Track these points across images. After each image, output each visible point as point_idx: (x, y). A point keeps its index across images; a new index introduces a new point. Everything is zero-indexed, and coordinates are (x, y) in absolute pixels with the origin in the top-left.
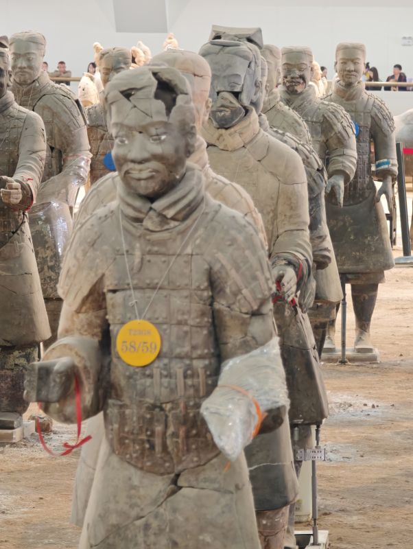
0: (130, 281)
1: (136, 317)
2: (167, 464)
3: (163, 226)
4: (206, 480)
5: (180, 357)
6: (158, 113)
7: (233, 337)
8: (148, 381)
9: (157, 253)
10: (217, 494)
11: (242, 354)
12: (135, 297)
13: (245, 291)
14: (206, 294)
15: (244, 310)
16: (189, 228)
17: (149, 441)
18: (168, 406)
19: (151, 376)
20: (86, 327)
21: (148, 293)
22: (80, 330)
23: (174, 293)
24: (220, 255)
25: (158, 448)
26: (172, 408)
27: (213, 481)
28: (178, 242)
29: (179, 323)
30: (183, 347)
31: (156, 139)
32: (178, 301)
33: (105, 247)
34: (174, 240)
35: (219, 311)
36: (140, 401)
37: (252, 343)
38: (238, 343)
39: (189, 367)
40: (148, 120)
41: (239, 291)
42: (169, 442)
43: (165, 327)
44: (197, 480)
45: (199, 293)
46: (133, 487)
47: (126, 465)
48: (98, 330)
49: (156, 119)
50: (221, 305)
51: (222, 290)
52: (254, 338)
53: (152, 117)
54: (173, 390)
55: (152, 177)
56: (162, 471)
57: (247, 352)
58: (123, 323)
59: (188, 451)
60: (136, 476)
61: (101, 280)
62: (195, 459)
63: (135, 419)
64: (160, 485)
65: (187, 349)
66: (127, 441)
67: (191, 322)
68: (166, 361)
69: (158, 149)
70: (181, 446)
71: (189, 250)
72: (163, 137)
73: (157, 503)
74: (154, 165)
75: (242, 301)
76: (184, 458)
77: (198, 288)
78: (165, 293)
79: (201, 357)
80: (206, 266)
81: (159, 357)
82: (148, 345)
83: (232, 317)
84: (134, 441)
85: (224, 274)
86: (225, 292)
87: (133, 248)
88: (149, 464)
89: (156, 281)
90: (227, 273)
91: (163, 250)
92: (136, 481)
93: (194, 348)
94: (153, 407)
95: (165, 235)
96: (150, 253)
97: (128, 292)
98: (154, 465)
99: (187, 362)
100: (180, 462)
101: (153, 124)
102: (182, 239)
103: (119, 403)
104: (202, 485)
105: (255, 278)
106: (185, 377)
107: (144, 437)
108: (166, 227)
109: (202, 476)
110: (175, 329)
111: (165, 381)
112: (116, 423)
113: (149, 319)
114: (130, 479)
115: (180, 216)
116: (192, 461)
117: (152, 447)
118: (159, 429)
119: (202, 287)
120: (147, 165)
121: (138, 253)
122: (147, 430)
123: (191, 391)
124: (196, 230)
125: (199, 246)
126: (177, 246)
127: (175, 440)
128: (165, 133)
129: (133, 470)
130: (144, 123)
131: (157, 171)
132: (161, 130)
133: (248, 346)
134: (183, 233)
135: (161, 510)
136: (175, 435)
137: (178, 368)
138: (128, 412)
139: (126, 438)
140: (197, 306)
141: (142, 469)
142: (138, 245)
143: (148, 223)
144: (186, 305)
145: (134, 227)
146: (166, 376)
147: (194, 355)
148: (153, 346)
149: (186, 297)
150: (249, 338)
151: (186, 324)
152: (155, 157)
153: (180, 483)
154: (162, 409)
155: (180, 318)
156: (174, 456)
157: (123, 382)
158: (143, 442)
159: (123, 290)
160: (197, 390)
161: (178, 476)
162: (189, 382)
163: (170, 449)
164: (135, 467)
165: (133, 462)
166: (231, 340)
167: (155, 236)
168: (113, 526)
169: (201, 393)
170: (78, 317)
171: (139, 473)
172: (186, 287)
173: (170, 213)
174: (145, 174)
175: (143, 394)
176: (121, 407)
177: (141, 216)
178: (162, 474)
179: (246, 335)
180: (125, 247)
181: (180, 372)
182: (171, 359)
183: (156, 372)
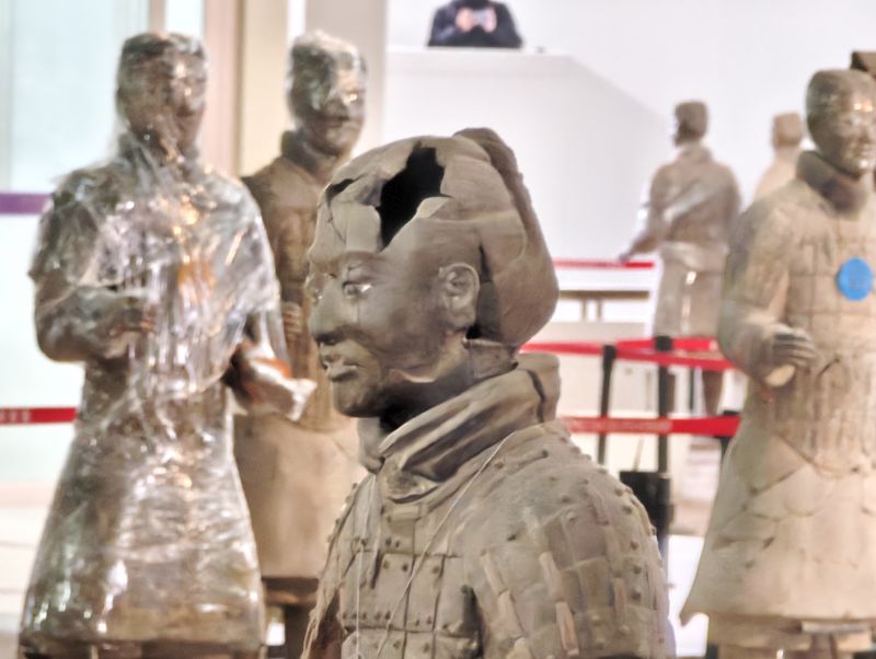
3: (406, 490)
16: (452, 496)
23: (412, 641)
24: (486, 560)
31: (353, 291)
40: (339, 248)
45: (449, 640)
55: (350, 376)
61: (336, 604)
72: (365, 288)
74: (350, 349)
77: (446, 631)
80: (464, 585)
96: (390, 547)
101: (345, 258)
108: (412, 492)
119: (454, 629)
120: (339, 347)
121: (376, 547)
125: (460, 538)
126: (426, 535)
130: (334, 254)
131: (357, 363)
132: (360, 272)
134: (439, 506)
143: (383, 481)
152: (350, 332)
172: (428, 627)
173: (403, 460)
174: (337, 369)
180: (364, 534)
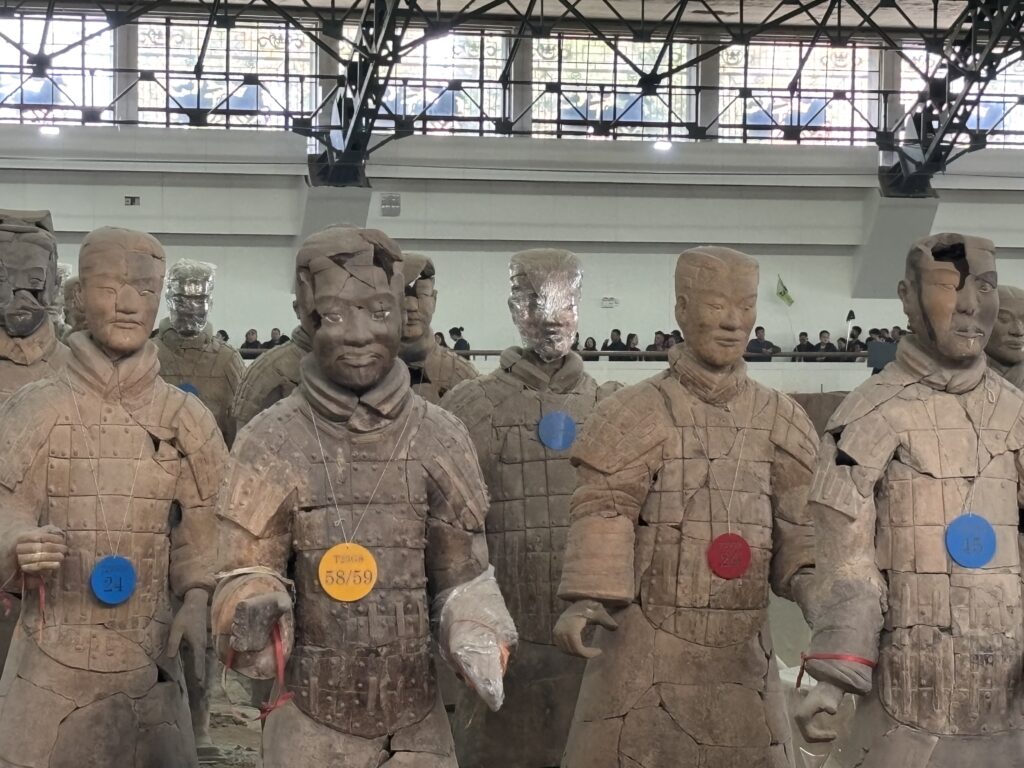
0: (333, 496)
1: (343, 541)
2: (381, 724)
3: (372, 426)
4: (423, 741)
5: (398, 588)
6: (381, 283)
7: (456, 562)
8: (362, 620)
9: (364, 459)
10: (436, 758)
11: (464, 581)
12: (341, 515)
13: (470, 503)
14: (426, 508)
15: (469, 527)
16: (401, 427)
17: (358, 696)
18: (385, 650)
19: (365, 613)
20: (268, 556)
21: (358, 510)
22: (260, 560)
23: (390, 508)
24: (440, 459)
25: (371, 704)
26: (390, 653)
27: (430, 742)
28: (390, 445)
29: (397, 545)
30: (402, 574)
31: (378, 315)
32: (393, 519)
33: (297, 455)
34: (386, 442)
35: (437, 529)
36: (352, 646)
37: (476, 567)
38: (459, 569)
39: (408, 600)
40: (371, 292)
41: (464, 503)
42: (382, 696)
43: (380, 550)
44: (413, 740)
45: (417, 507)
46: (338, 756)
47: (324, 729)
48: (282, 560)
49: (380, 290)
50: (442, 521)
51: (442, 504)
52: (477, 561)
53: (374, 288)
54: (393, 630)
55: (373, 364)
56: (374, 732)
57: (471, 579)
58: (325, 549)
59: (405, 705)
60: (340, 743)
61: (293, 495)
62: (412, 715)
63: (343, 668)
64: (370, 751)
65: (407, 577)
66: (329, 698)
67: (409, 543)
68: (383, 594)
69: (381, 328)
70: (398, 700)
71: (403, 454)
72: (387, 313)
74: (375, 348)
75: (468, 515)
76: (399, 715)
77: (417, 501)
78: (377, 508)
79: (419, 588)
80: (425, 474)
81: (375, 589)
82: (361, 574)
83: (454, 536)
84: (338, 698)
85: (446, 484)
86: (445, 505)
87: (335, 454)
88: (358, 725)
89: (368, 494)
90: (449, 482)
91: (373, 455)
92: (339, 748)
93: (413, 576)
94: (369, 651)
95: (375, 436)
96: (356, 459)
97: (331, 509)
98: (364, 725)
99: (408, 593)
100: (393, 720)
101: (377, 297)
102: (395, 442)
103: (319, 649)
104: (419, 747)
106: (406, 611)
107: (352, 691)
108: (376, 427)
109: (417, 738)
110: (391, 553)
111: (382, 618)
112: (315, 675)
113: (359, 542)
114: (330, 746)
115: (394, 413)
116: (410, 719)
117: (363, 703)
118: (373, 679)
119: (421, 500)
120: (369, 348)
121: (341, 460)
122: (357, 682)
123: (412, 631)
124: (409, 429)
125: (415, 449)
126: (389, 450)
127: (389, 692)
128: (389, 309)
129: (334, 734)
130: (366, 296)
131: (378, 356)
132: (386, 304)
133: (471, 572)
134: (395, 434)
136: (391, 686)
137: (397, 601)
138: (334, 660)
139: (329, 694)
140: (414, 525)
141: (346, 732)
142: (340, 450)
143: (355, 422)
144: (404, 524)
145: (334, 427)
146: (382, 613)
147: (414, 585)
148: (368, 574)
149: (403, 512)
150: (473, 561)
151: (405, 546)
152: (379, 338)
153: (393, 748)
154: (378, 654)
155: (397, 538)
156: (386, 713)
157: (325, 623)
158: (350, 697)
159: (323, 507)
160: (417, 629)
161: (390, 738)
162: (410, 618)
163: (383, 705)
164: (338, 730)
165: (335, 724)
166: (452, 565)
167: (363, 438)
169: (421, 633)
170: (259, 544)
171: (343, 737)
172: (402, 501)
173: (387, 409)
174: (365, 360)
175: (355, 636)
176: (323, 654)
177: (348, 413)
178: (372, 737)
179: (470, 557)
180: (323, 453)
181: (400, 606)
182: (389, 590)
183: (372, 608)
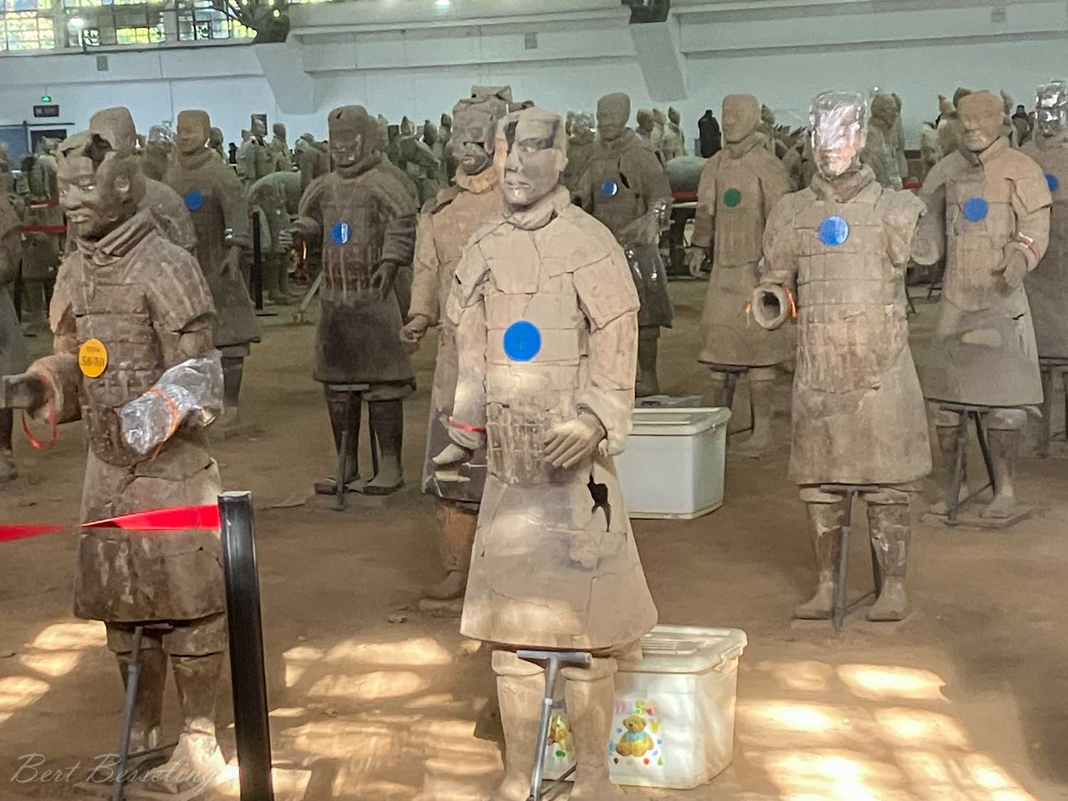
0: (87, 307)
1: (91, 337)
2: (124, 458)
3: (106, 262)
4: (157, 470)
5: (124, 369)
6: (87, 168)
7: (168, 352)
8: (102, 390)
9: (105, 284)
10: (166, 482)
12: (90, 321)
13: (172, 314)
14: (144, 316)
15: (173, 329)
16: (128, 262)
17: (109, 439)
18: (118, 410)
19: (103, 385)
21: (100, 317)
23: (119, 317)
24: (151, 285)
25: (116, 445)
27: (162, 471)
28: (120, 274)
29: (122, 341)
30: (126, 360)
31: (85, 189)
32: (120, 323)
36: (99, 407)
37: (183, 356)
38: (172, 358)
39: (133, 377)
41: (168, 313)
43: (110, 344)
44: (149, 470)
45: (137, 315)
46: (105, 478)
47: (98, 459)
49: (83, 172)
51: (156, 313)
52: (183, 352)
53: (80, 171)
55: (86, 221)
56: (121, 463)
60: (105, 469)
61: (70, 307)
64: (120, 475)
65: (129, 362)
67: (131, 340)
68: (112, 372)
69: (88, 198)
71: (128, 281)
73: (120, 490)
74: (86, 211)
75: (171, 321)
77: (135, 312)
78: (111, 316)
79: (142, 369)
80: (142, 294)
81: (107, 369)
82: (99, 360)
83: (165, 335)
87: (88, 280)
88: (112, 458)
89: (104, 307)
90: (157, 299)
91: (109, 281)
92: (105, 472)
93: (136, 361)
94: (106, 411)
95: (109, 269)
96: (100, 284)
97: (86, 317)
98: (115, 459)
99: (130, 373)
100: (135, 456)
101: (82, 177)
102: (123, 271)
104: (154, 474)
105: (182, 302)
106: (129, 385)
107: (105, 436)
108: (108, 262)
109: (153, 467)
110: (117, 346)
111: (114, 389)
112: (86, 424)
113: (100, 339)
114: (101, 471)
115: (118, 252)
117: (111, 444)
118: (114, 428)
119: (139, 310)
120: (81, 211)
121: (92, 284)
122: (106, 430)
125: (135, 278)
126: (119, 278)
128: (92, 184)
129: (103, 463)
130: (74, 177)
131: (89, 216)
132: (89, 182)
134: (124, 266)
135: (123, 496)
137: (123, 378)
138: (91, 415)
139: (95, 437)
140: (137, 327)
141: (107, 462)
142: (92, 278)
143: (95, 259)
144: (129, 327)
145: (89, 262)
146: (114, 385)
147: (136, 368)
148: (102, 361)
149: (126, 320)
150: (179, 352)
151: (128, 341)
152: (86, 204)
153: (137, 474)
154: (114, 412)
155: (122, 337)
157: (87, 390)
158: (105, 440)
159: (84, 315)
161: (135, 466)
162: (132, 389)
164: (104, 460)
165: (102, 456)
166: (167, 354)
167: (103, 269)
168: (92, 509)
170: (60, 338)
171: (106, 465)
172: (125, 311)
173: (108, 250)
174: (80, 219)
175: (99, 400)
177: (89, 253)
178: (122, 466)
179: (177, 349)
180: (83, 279)
181: (124, 382)
182: (117, 370)
183: (107, 382)
